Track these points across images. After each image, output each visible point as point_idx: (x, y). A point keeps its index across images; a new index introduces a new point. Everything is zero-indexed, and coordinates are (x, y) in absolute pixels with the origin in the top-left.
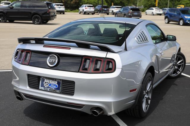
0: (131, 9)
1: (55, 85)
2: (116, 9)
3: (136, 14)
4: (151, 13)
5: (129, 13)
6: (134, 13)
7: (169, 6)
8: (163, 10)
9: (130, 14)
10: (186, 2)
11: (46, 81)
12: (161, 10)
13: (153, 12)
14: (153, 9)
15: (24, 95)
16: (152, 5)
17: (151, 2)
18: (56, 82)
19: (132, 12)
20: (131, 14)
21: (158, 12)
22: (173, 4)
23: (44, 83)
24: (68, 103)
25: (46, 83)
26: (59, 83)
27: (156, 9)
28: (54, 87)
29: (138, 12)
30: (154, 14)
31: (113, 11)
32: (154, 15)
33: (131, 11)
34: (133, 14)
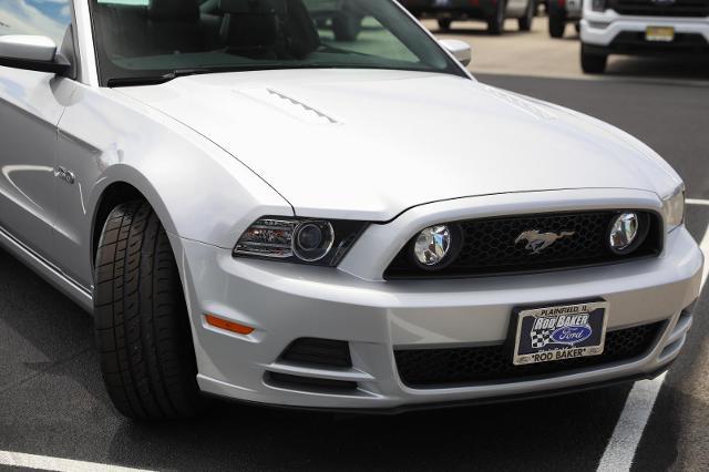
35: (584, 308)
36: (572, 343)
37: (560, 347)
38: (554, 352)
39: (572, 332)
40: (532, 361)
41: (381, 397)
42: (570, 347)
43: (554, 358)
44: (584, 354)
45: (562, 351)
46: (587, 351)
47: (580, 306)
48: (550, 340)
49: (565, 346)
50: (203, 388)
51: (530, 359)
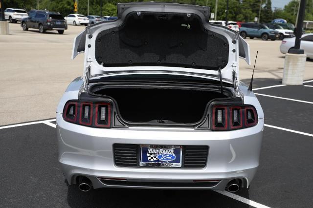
0: (51, 16)
1: (170, 156)
2: (16, 13)
3: (58, 23)
4: (72, 22)
5: (47, 22)
6: (56, 21)
7: (90, 12)
8: (89, 17)
9: (49, 23)
10: (112, 8)
11: (151, 151)
12: (86, 18)
13: (74, 21)
14: (74, 16)
15: (101, 180)
16: (65, 9)
17: (62, 5)
18: (172, 152)
19: (53, 20)
20: (51, 24)
21: (83, 21)
22: (94, 9)
23: (148, 155)
24: (194, 181)
25: (151, 154)
26: (176, 152)
27: (78, 16)
28: (168, 159)
29: (62, 20)
30: (77, 23)
31: (10, 17)
32: (76, 25)
33: (51, 18)
34: (53, 24)
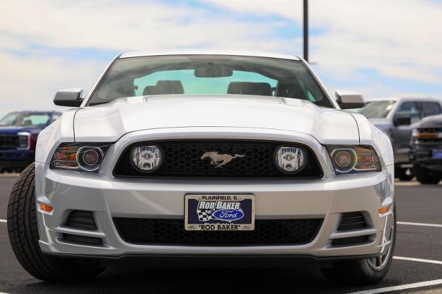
35: (235, 198)
36: (230, 221)
37: (221, 222)
38: (216, 225)
39: (229, 213)
40: (200, 229)
41: (112, 248)
42: (228, 223)
43: (216, 229)
44: (239, 229)
45: (222, 225)
46: (242, 227)
47: (232, 196)
48: (213, 217)
49: (225, 222)
50: (43, 249)
51: (197, 227)
